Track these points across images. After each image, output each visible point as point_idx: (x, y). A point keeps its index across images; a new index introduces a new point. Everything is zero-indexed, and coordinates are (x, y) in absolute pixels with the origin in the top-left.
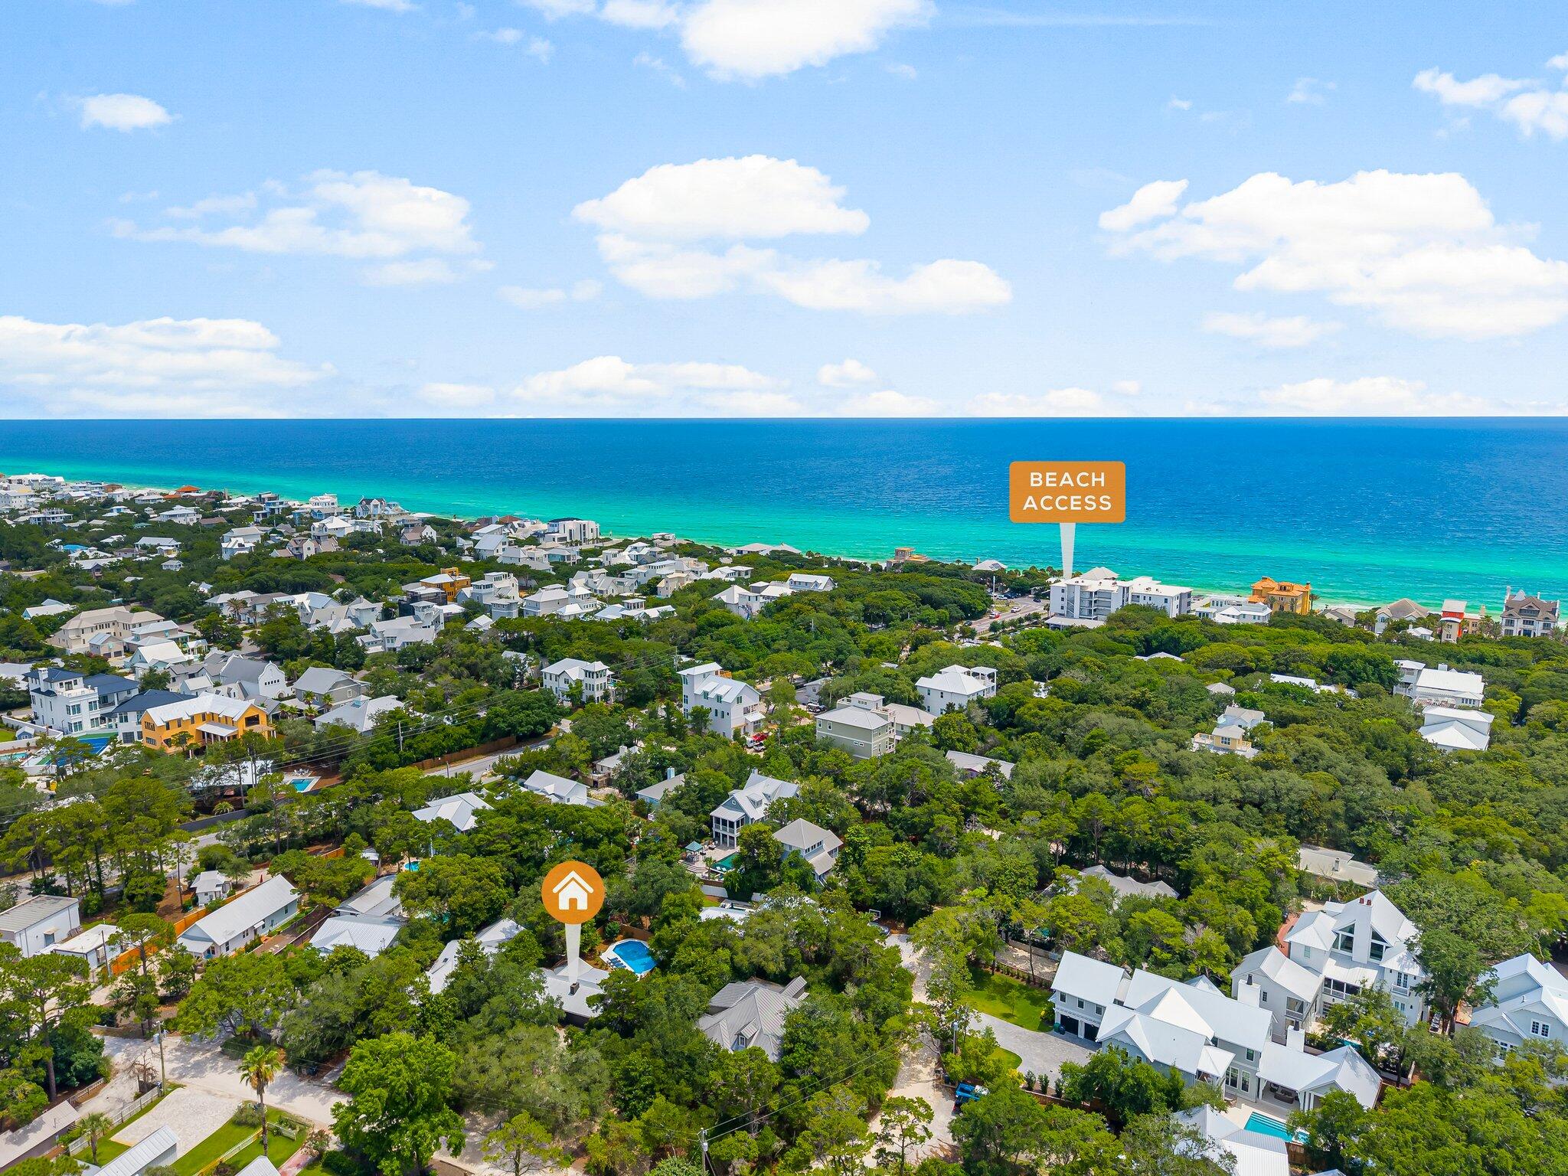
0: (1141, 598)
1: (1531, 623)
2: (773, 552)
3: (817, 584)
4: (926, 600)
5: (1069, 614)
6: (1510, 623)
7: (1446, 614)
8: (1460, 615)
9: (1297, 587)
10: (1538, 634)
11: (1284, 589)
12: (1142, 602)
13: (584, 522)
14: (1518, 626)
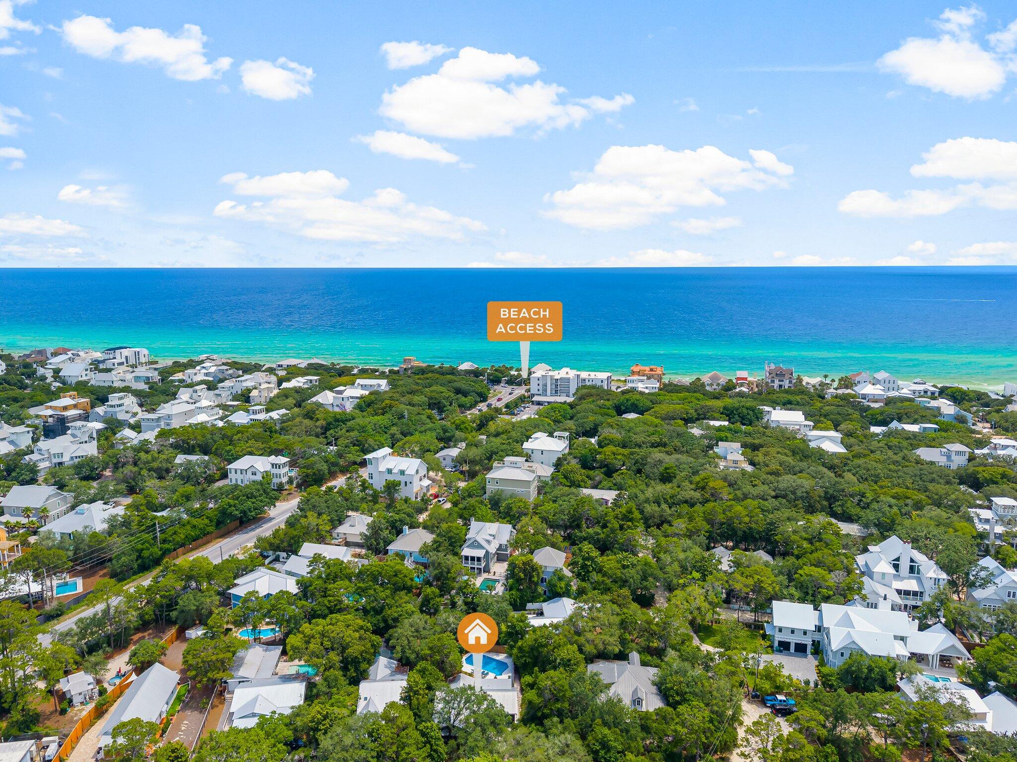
0: (587, 381)
1: (783, 381)
2: (308, 364)
3: (379, 386)
4: (458, 391)
5: (544, 393)
6: (773, 381)
7: (738, 379)
8: (745, 379)
9: (659, 369)
10: (786, 387)
11: (651, 370)
12: (588, 383)
13: (137, 349)
14: (776, 384)
